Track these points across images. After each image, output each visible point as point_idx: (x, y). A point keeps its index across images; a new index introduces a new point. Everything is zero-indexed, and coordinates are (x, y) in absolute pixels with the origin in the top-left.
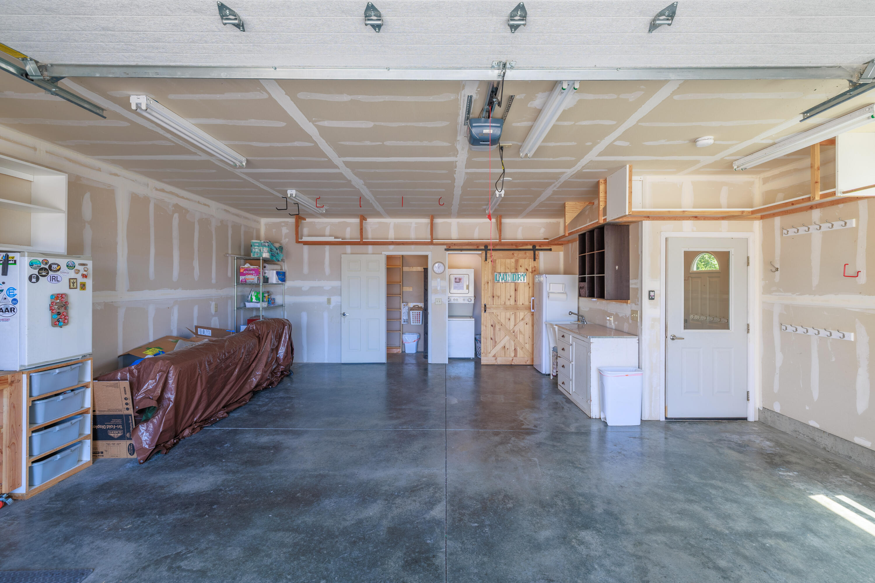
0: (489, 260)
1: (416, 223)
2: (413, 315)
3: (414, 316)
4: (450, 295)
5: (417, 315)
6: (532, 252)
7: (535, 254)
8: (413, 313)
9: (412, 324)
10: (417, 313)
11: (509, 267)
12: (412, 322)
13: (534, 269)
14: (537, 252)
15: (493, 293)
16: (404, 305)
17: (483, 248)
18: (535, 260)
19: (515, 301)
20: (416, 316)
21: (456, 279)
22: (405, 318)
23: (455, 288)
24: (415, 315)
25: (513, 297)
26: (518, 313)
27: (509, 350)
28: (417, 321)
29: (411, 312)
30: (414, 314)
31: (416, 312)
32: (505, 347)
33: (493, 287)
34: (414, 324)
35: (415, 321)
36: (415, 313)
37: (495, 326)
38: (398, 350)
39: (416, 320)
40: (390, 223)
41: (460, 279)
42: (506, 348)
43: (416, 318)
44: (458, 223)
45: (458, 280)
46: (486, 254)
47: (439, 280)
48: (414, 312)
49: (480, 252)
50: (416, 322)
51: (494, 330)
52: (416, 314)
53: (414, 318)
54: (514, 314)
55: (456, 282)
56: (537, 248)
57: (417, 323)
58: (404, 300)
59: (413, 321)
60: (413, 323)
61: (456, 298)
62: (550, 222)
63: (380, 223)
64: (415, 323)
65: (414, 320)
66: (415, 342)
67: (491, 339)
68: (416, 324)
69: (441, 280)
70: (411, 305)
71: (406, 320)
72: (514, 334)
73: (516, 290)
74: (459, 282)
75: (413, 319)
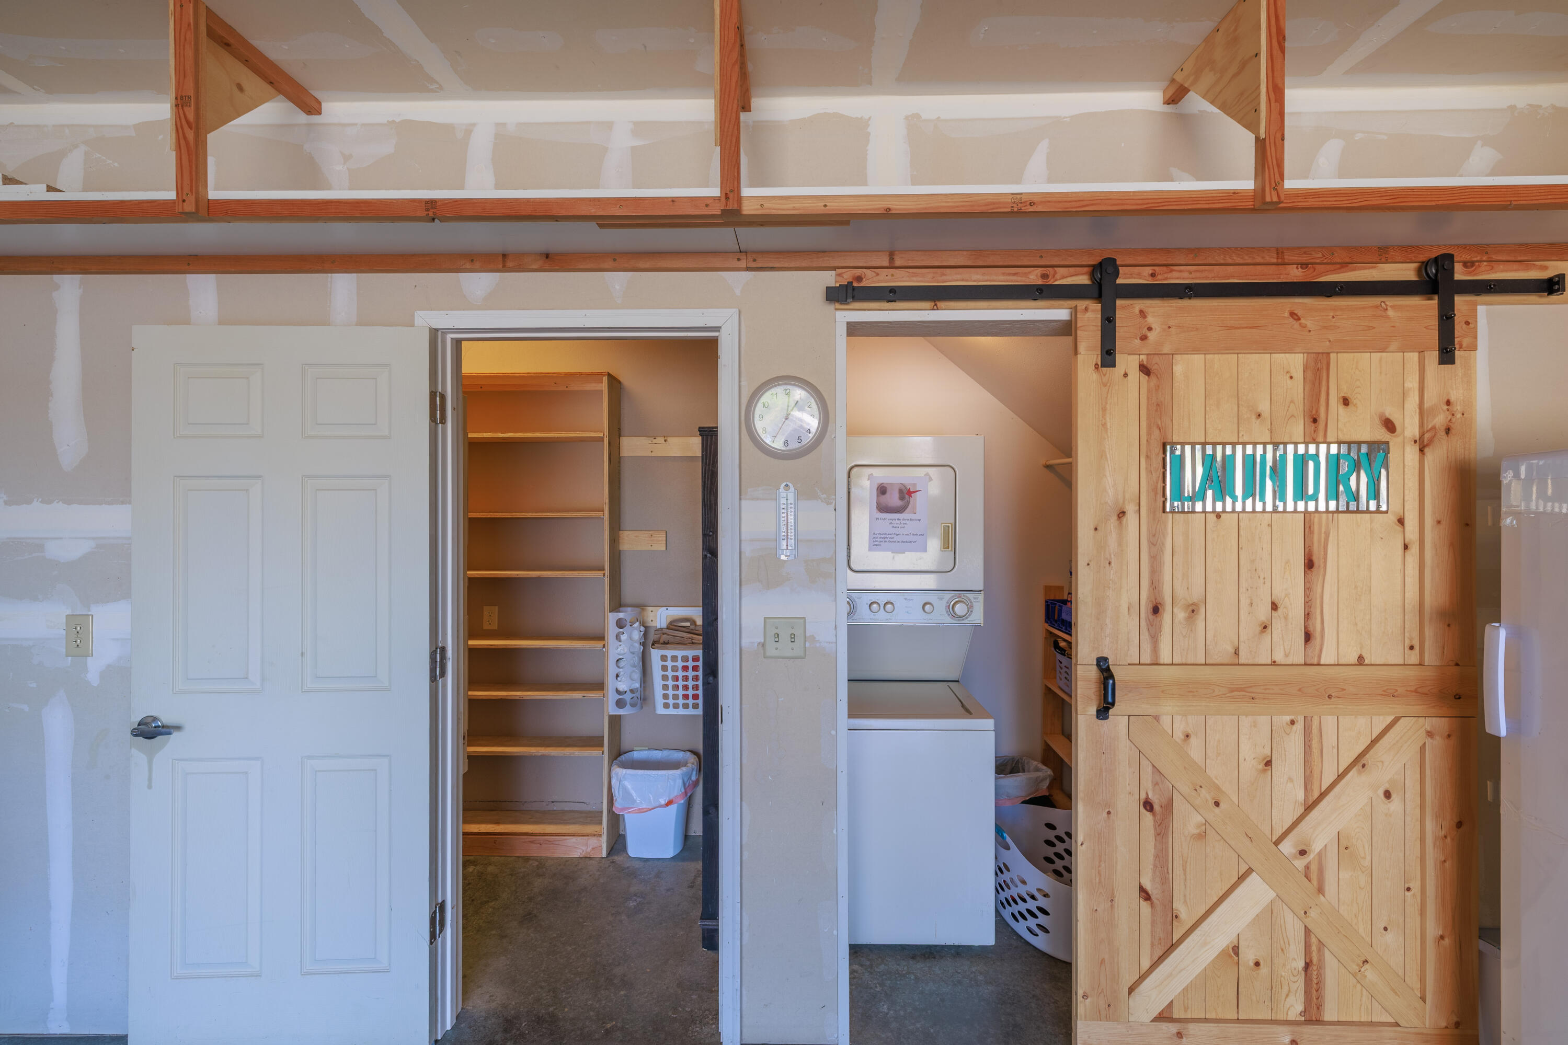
0: (1127, 362)
1: (639, 128)
2: (664, 668)
3: (670, 673)
4: (855, 581)
5: (685, 668)
6: (1428, 306)
7: (1446, 319)
8: (664, 658)
9: (660, 710)
10: (685, 659)
11: (1264, 407)
12: (659, 701)
13: (1440, 420)
14: (1460, 301)
15: (1155, 585)
16: (620, 624)
17: (1083, 279)
18: (1447, 355)
19: (1308, 637)
20: (680, 674)
21: (882, 490)
22: (622, 687)
23: (877, 541)
24: (675, 669)
25: (1295, 607)
26: (1329, 722)
27: (1264, 970)
28: (686, 697)
29: (655, 655)
30: (669, 664)
31: (680, 653)
32: (1236, 950)
33: (1156, 542)
34: (671, 711)
35: (676, 697)
36: (674, 658)
37: (1168, 806)
38: (593, 842)
39: (681, 692)
40: (469, 130)
41: (907, 494)
42: (1248, 956)
43: (681, 683)
44: (913, 122)
45: (893, 499)
46: (1108, 321)
47: (787, 496)
48: (669, 653)
49: (1058, 313)
50: (681, 701)
51: (1162, 830)
52: (680, 664)
53: (670, 683)
54: (1299, 726)
55: (883, 509)
56: (1460, 274)
57: (686, 706)
58: (629, 591)
59: (666, 697)
60: (666, 706)
61: (882, 598)
62: (1535, 108)
63: (405, 128)
64: (676, 706)
65: (671, 692)
66: (674, 807)
67: (1145, 894)
68: (681, 711)
69: (799, 496)
70: (660, 617)
71: (627, 697)
72: (1300, 863)
73: (1309, 564)
74: (900, 510)
75: (665, 687)
